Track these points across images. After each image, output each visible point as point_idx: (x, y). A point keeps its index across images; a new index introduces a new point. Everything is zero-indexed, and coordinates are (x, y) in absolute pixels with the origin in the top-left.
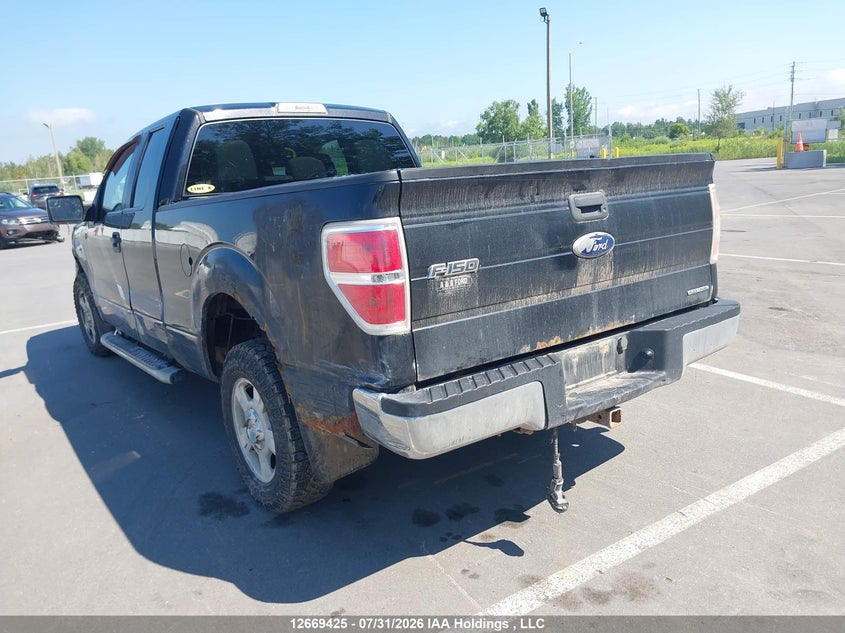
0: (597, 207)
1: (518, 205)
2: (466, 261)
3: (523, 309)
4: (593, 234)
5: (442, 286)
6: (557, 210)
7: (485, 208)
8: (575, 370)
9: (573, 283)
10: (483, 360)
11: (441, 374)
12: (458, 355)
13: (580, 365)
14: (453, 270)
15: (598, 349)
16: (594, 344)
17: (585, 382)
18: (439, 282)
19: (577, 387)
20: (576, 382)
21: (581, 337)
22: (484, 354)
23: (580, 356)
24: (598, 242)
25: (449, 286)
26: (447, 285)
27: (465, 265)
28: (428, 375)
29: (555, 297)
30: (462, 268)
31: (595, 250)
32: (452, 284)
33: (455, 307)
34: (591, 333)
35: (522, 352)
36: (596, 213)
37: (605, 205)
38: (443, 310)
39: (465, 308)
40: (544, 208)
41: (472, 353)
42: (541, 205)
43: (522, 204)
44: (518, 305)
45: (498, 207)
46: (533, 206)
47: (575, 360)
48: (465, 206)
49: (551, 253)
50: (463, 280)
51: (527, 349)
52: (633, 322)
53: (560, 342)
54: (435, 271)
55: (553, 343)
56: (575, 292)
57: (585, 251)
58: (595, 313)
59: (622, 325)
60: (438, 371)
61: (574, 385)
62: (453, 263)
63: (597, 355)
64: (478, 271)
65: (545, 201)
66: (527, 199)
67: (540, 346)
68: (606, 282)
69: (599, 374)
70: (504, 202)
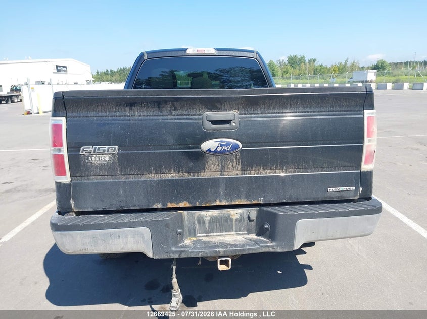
0: (227, 122)
1: (157, 116)
2: (107, 147)
3: (157, 181)
4: (219, 140)
5: (90, 159)
6: (191, 121)
7: (129, 116)
8: (207, 225)
9: (202, 169)
10: (122, 207)
11: (90, 209)
12: (102, 201)
13: (211, 222)
14: (96, 151)
15: (229, 215)
16: (225, 211)
17: (215, 234)
18: (88, 157)
19: (206, 236)
20: (206, 232)
21: (208, 205)
22: (122, 204)
23: (211, 217)
24: (222, 145)
25: (95, 160)
26: (93, 159)
27: (106, 149)
28: (81, 208)
29: (186, 176)
30: (104, 151)
31: (219, 149)
32: (97, 159)
33: (101, 173)
34: (218, 203)
35: (155, 206)
36: (227, 126)
37: (236, 121)
38: (92, 173)
39: (109, 174)
40: (180, 119)
41: (114, 202)
42: (177, 117)
43: (161, 116)
44: (154, 177)
45: (140, 116)
46: (170, 117)
47: (207, 219)
48: (114, 114)
49: (180, 149)
50: (106, 158)
51: (160, 206)
52: (262, 202)
53: (188, 205)
54: (83, 150)
55: (182, 205)
56: (203, 175)
57: (209, 150)
58: (222, 191)
59: (249, 202)
60: (88, 208)
61: (205, 235)
62: (97, 147)
63: (228, 219)
64: (118, 153)
65: (181, 115)
66: (165, 113)
67: (170, 205)
68: (234, 171)
69: (229, 231)
70: (145, 114)
